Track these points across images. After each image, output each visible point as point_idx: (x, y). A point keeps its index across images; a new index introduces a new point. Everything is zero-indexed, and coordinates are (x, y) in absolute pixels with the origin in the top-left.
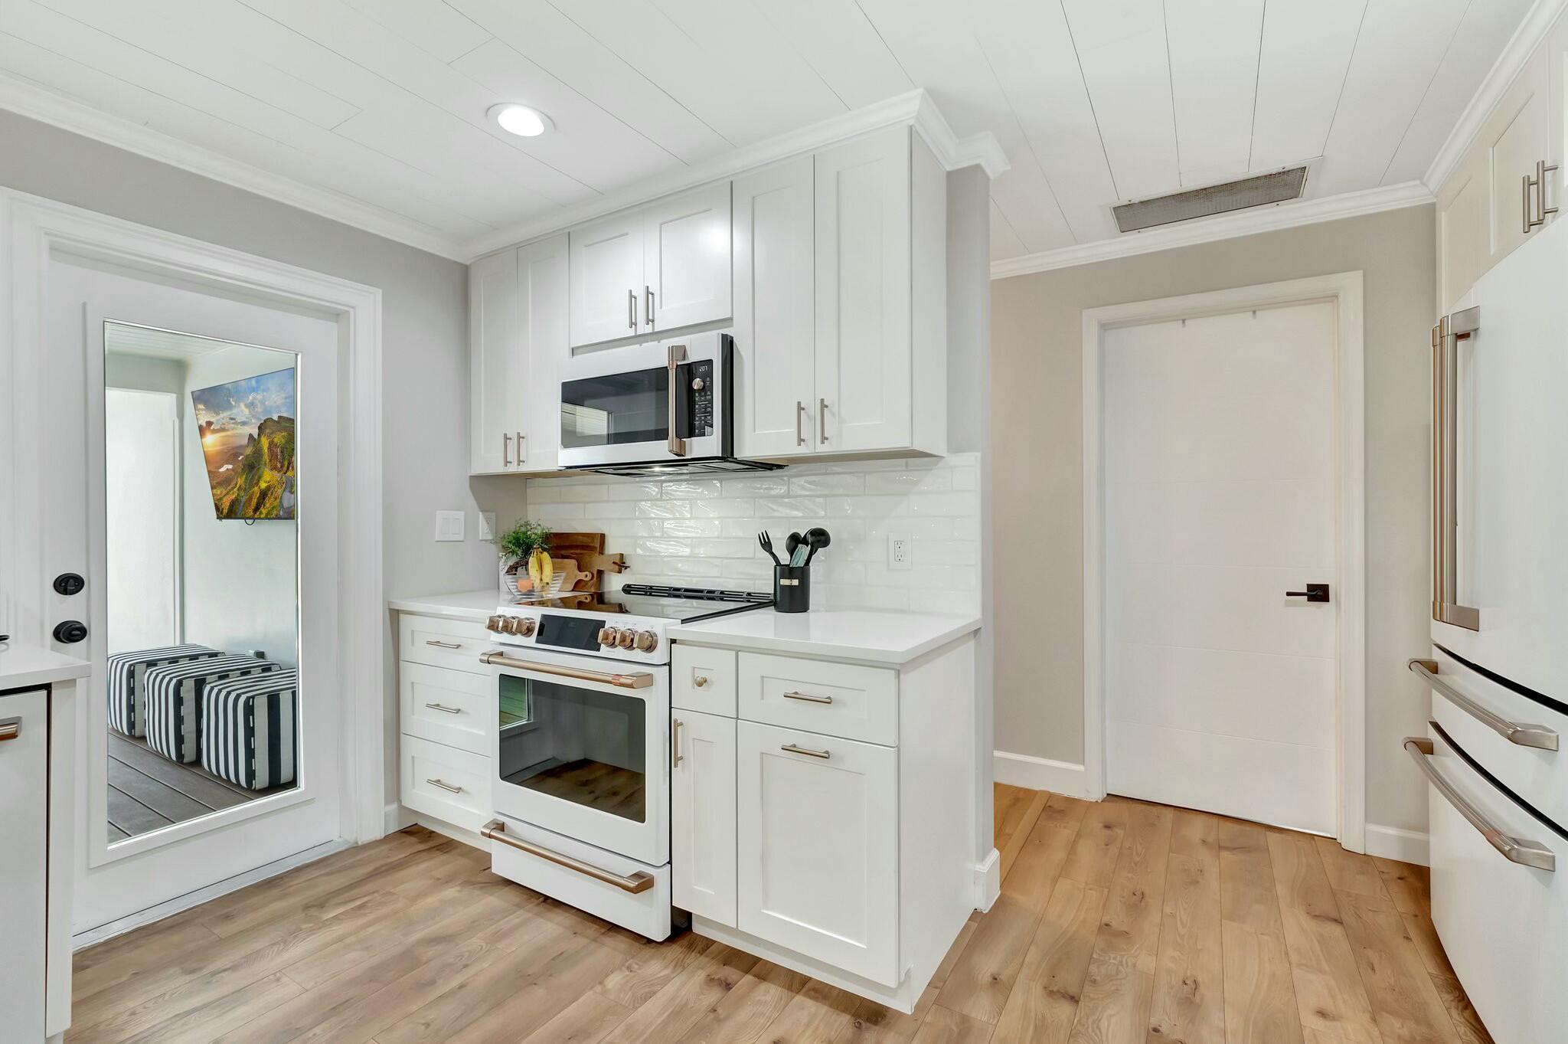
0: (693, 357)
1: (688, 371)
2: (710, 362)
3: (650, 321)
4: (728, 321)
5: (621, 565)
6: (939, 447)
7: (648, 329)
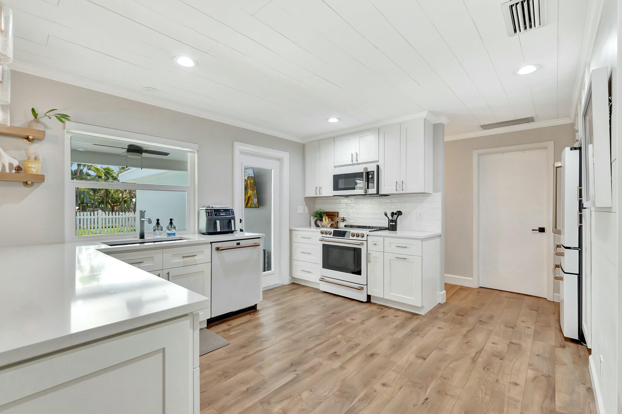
0: (369, 170)
1: (368, 173)
2: (373, 172)
3: (357, 160)
4: (378, 161)
5: (343, 220)
6: (431, 191)
7: (356, 162)
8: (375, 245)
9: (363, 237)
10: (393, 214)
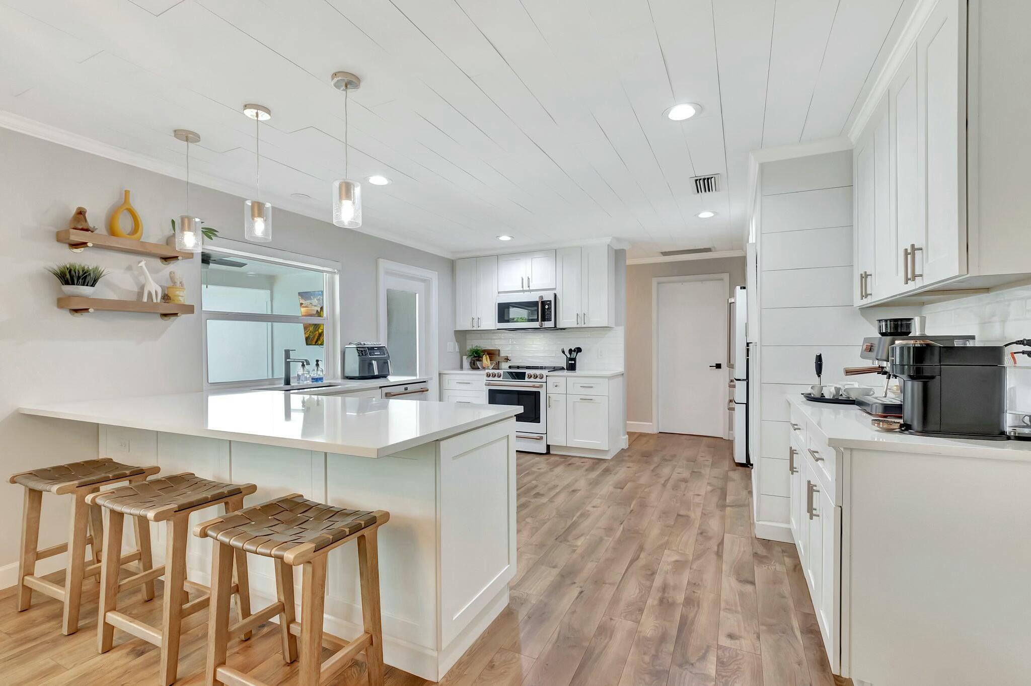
0: (545, 299)
1: (543, 303)
2: (550, 301)
3: (529, 287)
4: (554, 289)
5: (507, 359)
6: (613, 326)
7: (528, 289)
8: (556, 386)
9: (542, 378)
10: (570, 351)
